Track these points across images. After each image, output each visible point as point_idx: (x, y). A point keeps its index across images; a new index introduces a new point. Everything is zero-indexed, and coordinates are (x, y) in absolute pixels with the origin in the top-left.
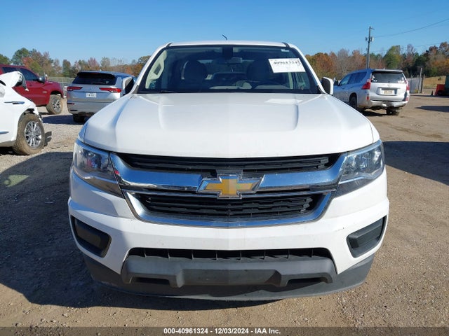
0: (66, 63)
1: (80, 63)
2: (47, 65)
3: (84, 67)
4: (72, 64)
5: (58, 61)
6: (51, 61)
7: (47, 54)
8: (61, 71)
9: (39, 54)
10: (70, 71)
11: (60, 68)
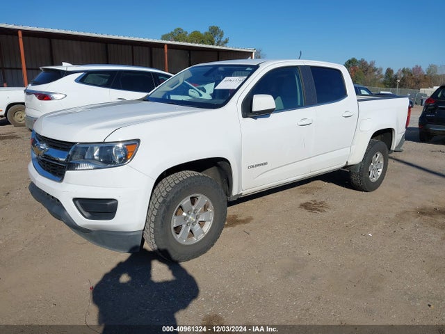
0: (389, 71)
1: (403, 71)
2: (370, 73)
3: (407, 75)
4: (395, 72)
5: (381, 69)
6: (375, 70)
7: (373, 63)
8: (382, 79)
9: (365, 63)
10: (391, 79)
11: (382, 76)
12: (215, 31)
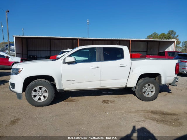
12: (171, 32)
